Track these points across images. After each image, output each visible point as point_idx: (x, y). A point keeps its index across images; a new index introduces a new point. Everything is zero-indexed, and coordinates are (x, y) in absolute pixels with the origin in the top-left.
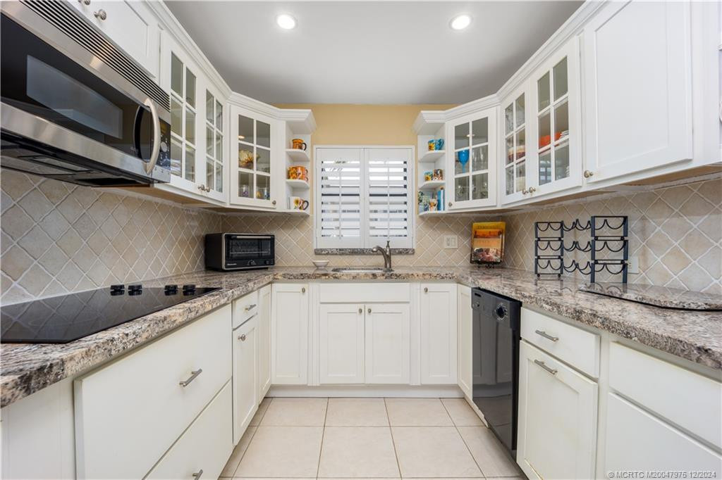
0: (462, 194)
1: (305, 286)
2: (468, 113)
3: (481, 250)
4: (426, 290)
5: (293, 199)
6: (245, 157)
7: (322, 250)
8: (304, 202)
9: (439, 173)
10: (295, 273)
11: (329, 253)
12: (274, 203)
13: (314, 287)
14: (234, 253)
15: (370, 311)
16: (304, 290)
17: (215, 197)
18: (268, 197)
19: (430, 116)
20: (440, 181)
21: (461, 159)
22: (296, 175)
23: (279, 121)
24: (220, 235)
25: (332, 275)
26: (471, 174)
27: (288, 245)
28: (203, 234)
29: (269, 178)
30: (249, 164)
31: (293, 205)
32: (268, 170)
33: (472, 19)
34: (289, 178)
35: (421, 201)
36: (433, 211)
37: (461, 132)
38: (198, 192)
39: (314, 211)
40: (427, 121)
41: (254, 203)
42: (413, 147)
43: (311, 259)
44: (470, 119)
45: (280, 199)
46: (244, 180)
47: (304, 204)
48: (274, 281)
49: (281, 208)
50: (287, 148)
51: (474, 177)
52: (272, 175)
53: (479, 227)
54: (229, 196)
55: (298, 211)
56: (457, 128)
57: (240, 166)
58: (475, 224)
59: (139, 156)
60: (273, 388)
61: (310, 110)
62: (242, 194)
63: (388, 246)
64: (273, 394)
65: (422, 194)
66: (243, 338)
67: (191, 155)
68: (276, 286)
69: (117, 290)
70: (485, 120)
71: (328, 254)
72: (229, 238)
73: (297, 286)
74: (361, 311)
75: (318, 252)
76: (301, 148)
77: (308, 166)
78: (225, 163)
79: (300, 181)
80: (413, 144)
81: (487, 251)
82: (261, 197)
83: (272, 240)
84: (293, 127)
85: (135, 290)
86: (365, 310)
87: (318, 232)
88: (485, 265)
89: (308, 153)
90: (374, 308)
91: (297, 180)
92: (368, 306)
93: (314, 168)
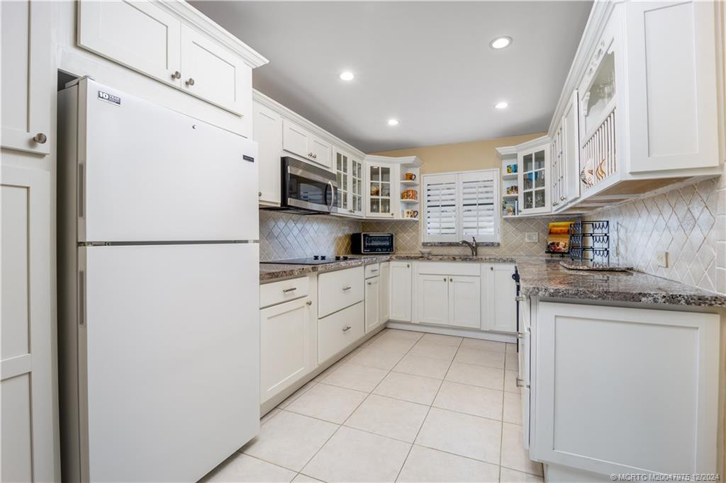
0: (528, 205)
1: (410, 264)
2: (531, 147)
3: (553, 244)
4: (492, 269)
5: (406, 211)
6: (374, 189)
7: (427, 243)
8: (414, 212)
9: (515, 189)
10: (402, 255)
12: (392, 214)
13: (415, 264)
14: (368, 244)
15: (451, 280)
16: (408, 266)
17: (358, 214)
18: (389, 212)
19: (504, 150)
20: (516, 195)
21: (528, 181)
22: (408, 196)
23: (395, 165)
24: (360, 234)
26: (534, 189)
27: (403, 240)
28: (351, 233)
29: (389, 200)
30: (377, 193)
31: (406, 215)
32: (389, 195)
33: (509, 105)
34: (402, 198)
35: (505, 208)
36: (510, 216)
37: (527, 159)
38: (349, 213)
39: (422, 218)
40: (502, 154)
41: (380, 215)
42: (498, 169)
43: (420, 249)
44: (533, 151)
45: (397, 211)
46: (374, 203)
47: (413, 214)
48: (390, 260)
49: (398, 217)
50: (401, 180)
51: (536, 192)
52: (391, 198)
53: (554, 226)
54: (366, 213)
55: (409, 218)
56: (524, 157)
57: (371, 195)
58: (551, 224)
59: (326, 204)
60: (389, 321)
61: (415, 157)
62: (372, 210)
63: (474, 240)
64: (391, 325)
65: (506, 203)
66: (370, 284)
67: (345, 196)
68: (392, 263)
69: (316, 258)
70: (543, 152)
71: (432, 245)
72: (365, 235)
73: (405, 263)
74: (445, 280)
75: (425, 245)
76: (411, 179)
77: (417, 189)
78: (362, 195)
79: (411, 200)
80: (498, 167)
81: (558, 244)
82: (383, 212)
83: (392, 237)
84: (405, 166)
85: (323, 258)
86: (449, 279)
87: (424, 232)
88: (558, 255)
89: (416, 181)
90: (455, 278)
91: (408, 200)
92: (450, 277)
93: (422, 190)
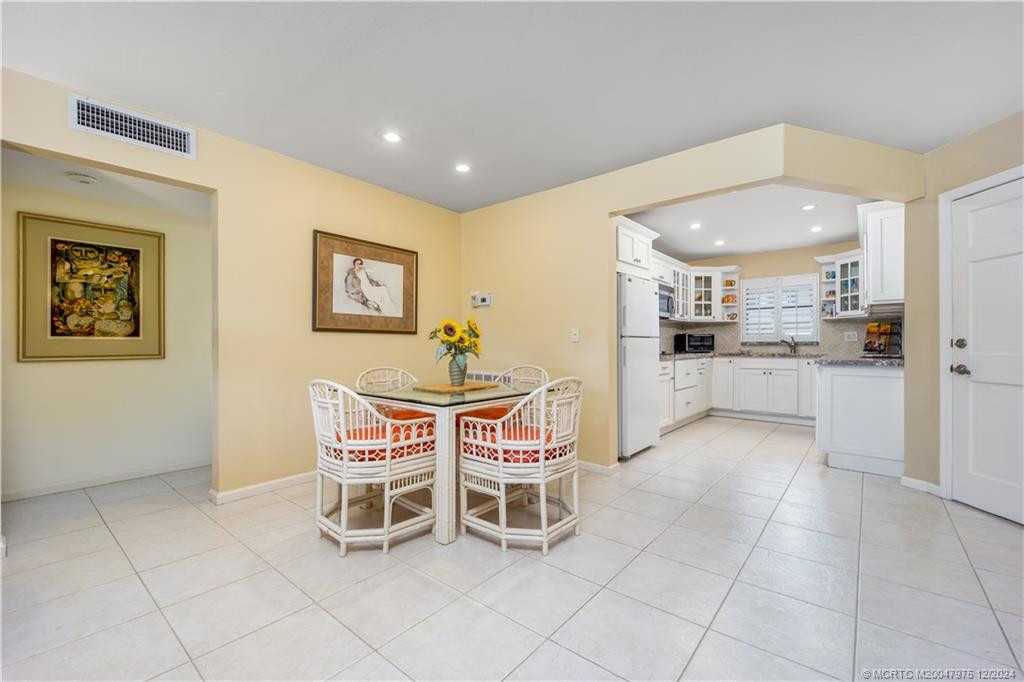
0: (845, 308)
1: (732, 359)
2: (847, 257)
3: (870, 342)
4: (809, 363)
5: (726, 314)
6: (698, 295)
7: (746, 343)
8: (733, 314)
9: (833, 293)
11: (751, 344)
12: (714, 317)
13: (736, 360)
14: (691, 344)
15: (771, 373)
16: (730, 362)
17: (685, 318)
18: (710, 314)
19: (822, 259)
20: (834, 298)
21: (844, 285)
22: (728, 301)
23: (717, 274)
24: (685, 335)
25: (749, 355)
26: (849, 295)
29: (711, 304)
30: (700, 299)
31: (726, 317)
32: (711, 300)
34: (723, 302)
35: (823, 310)
36: (828, 317)
37: (844, 268)
39: (740, 320)
40: (820, 262)
41: (703, 318)
42: (818, 275)
43: (740, 347)
44: (849, 261)
45: (718, 314)
46: (698, 307)
47: (733, 316)
48: (714, 356)
49: (718, 319)
50: (722, 287)
51: (851, 296)
53: (871, 327)
54: (691, 317)
55: (729, 320)
56: (842, 265)
57: (696, 300)
59: (668, 311)
60: (712, 409)
61: (736, 265)
62: (696, 315)
63: (793, 340)
64: (714, 412)
65: (825, 306)
66: (701, 374)
67: (678, 304)
68: (715, 359)
70: (857, 262)
72: (690, 336)
73: (727, 359)
74: (765, 373)
75: (744, 344)
76: (731, 285)
77: (736, 294)
78: (689, 302)
79: (730, 304)
80: (817, 273)
81: (875, 343)
82: (706, 315)
83: (713, 337)
84: (726, 274)
86: (768, 372)
87: (743, 332)
89: (735, 287)
90: (774, 372)
91: (728, 304)
92: (770, 371)
93: (741, 295)
